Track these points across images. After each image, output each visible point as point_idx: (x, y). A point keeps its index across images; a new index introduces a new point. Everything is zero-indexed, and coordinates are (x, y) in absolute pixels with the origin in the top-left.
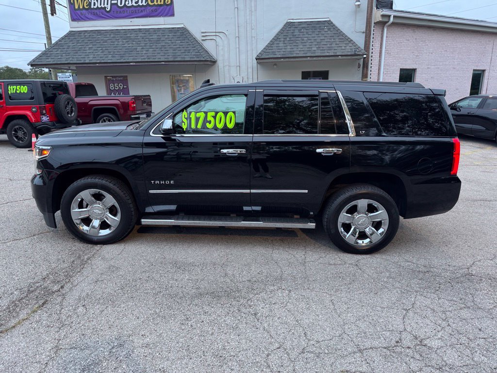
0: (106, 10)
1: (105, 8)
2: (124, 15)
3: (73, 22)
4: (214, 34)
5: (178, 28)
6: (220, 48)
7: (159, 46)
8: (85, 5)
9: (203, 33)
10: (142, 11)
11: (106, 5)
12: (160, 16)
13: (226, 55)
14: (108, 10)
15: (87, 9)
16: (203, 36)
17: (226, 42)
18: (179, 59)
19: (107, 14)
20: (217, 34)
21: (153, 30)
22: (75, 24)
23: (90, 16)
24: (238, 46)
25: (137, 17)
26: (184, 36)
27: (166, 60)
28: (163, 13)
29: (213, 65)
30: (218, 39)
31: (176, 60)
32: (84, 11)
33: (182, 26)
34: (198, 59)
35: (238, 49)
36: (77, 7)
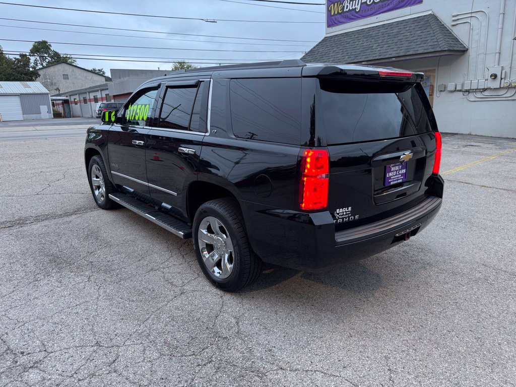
0: (356, 11)
1: (356, 8)
2: (370, 12)
3: (329, 28)
4: (470, 15)
5: (424, 16)
6: (476, 32)
7: (396, 40)
8: (340, 9)
9: (454, 16)
10: (388, 5)
11: (356, 6)
12: (406, 6)
13: (483, 40)
14: (357, 10)
15: (340, 14)
16: (454, 21)
17: (484, 23)
18: (411, 53)
19: (356, 15)
20: (473, 15)
21: (396, 23)
22: (330, 29)
23: (342, 20)
24: (500, 26)
25: (383, 12)
26: (428, 24)
27: (397, 55)
28: (410, 3)
29: (462, 55)
30: (473, 22)
31: (408, 53)
32: (338, 16)
33: (430, 12)
34: (433, 50)
35: (500, 30)
36: (332, 14)
